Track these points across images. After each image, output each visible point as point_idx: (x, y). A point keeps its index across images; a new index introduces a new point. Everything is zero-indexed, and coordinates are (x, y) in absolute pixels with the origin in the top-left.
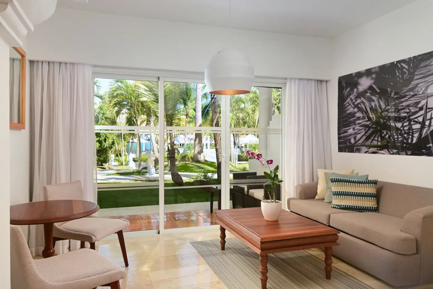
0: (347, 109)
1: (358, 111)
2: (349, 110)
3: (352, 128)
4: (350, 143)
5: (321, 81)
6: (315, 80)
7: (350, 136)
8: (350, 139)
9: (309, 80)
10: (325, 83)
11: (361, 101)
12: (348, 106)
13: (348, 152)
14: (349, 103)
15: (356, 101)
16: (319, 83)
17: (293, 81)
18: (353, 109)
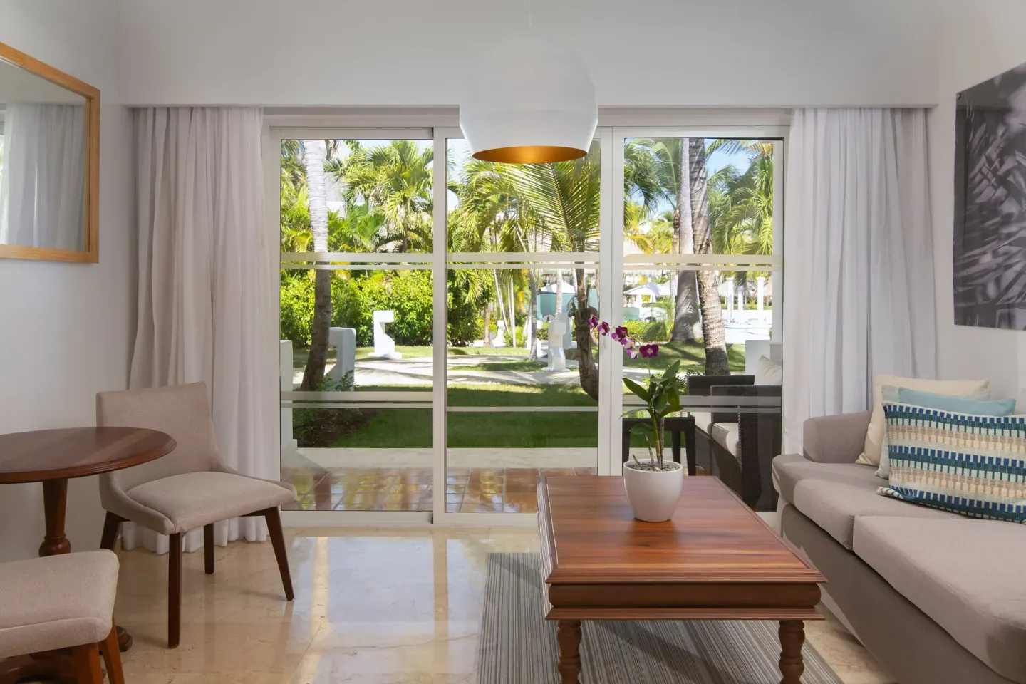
0: (977, 190)
1: (1007, 197)
2: (984, 193)
3: (992, 250)
4: (986, 297)
5: (908, 111)
6: (884, 109)
7: (986, 274)
8: (984, 286)
9: (864, 109)
10: (920, 117)
11: (1016, 164)
12: (980, 182)
13: (980, 325)
14: (982, 174)
15: (1002, 163)
16: (898, 117)
17: (810, 115)
18: (994, 191)
